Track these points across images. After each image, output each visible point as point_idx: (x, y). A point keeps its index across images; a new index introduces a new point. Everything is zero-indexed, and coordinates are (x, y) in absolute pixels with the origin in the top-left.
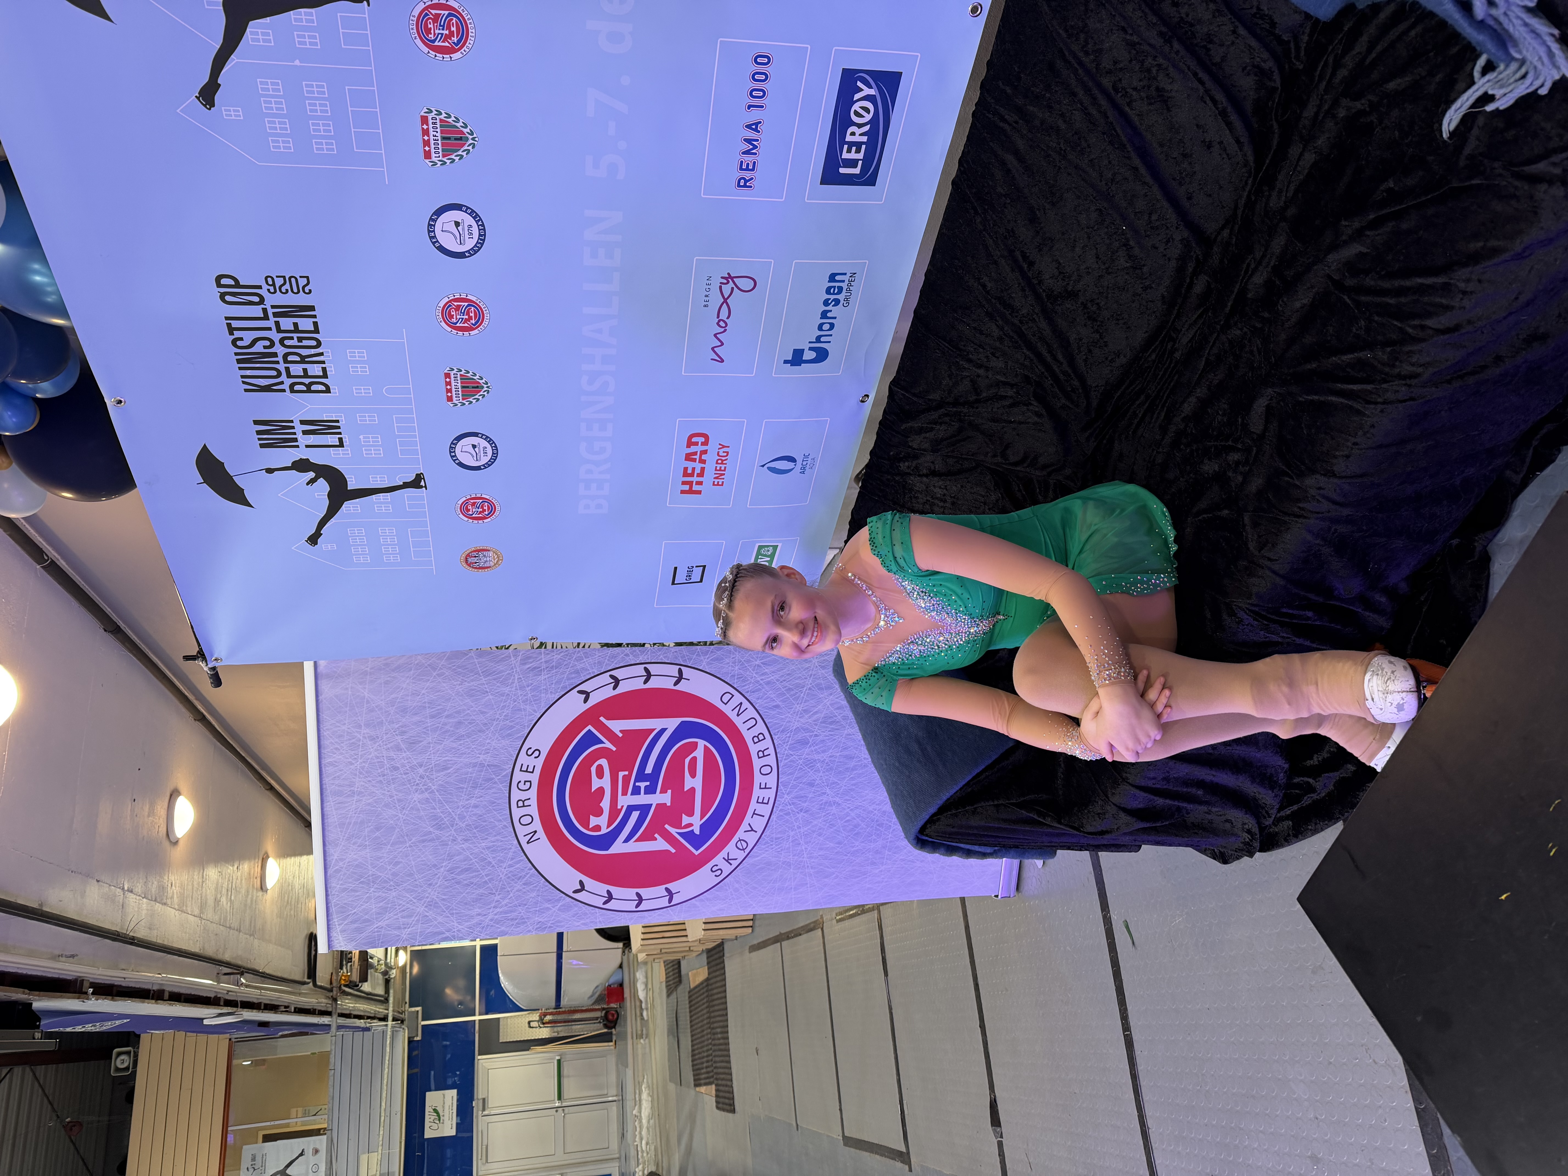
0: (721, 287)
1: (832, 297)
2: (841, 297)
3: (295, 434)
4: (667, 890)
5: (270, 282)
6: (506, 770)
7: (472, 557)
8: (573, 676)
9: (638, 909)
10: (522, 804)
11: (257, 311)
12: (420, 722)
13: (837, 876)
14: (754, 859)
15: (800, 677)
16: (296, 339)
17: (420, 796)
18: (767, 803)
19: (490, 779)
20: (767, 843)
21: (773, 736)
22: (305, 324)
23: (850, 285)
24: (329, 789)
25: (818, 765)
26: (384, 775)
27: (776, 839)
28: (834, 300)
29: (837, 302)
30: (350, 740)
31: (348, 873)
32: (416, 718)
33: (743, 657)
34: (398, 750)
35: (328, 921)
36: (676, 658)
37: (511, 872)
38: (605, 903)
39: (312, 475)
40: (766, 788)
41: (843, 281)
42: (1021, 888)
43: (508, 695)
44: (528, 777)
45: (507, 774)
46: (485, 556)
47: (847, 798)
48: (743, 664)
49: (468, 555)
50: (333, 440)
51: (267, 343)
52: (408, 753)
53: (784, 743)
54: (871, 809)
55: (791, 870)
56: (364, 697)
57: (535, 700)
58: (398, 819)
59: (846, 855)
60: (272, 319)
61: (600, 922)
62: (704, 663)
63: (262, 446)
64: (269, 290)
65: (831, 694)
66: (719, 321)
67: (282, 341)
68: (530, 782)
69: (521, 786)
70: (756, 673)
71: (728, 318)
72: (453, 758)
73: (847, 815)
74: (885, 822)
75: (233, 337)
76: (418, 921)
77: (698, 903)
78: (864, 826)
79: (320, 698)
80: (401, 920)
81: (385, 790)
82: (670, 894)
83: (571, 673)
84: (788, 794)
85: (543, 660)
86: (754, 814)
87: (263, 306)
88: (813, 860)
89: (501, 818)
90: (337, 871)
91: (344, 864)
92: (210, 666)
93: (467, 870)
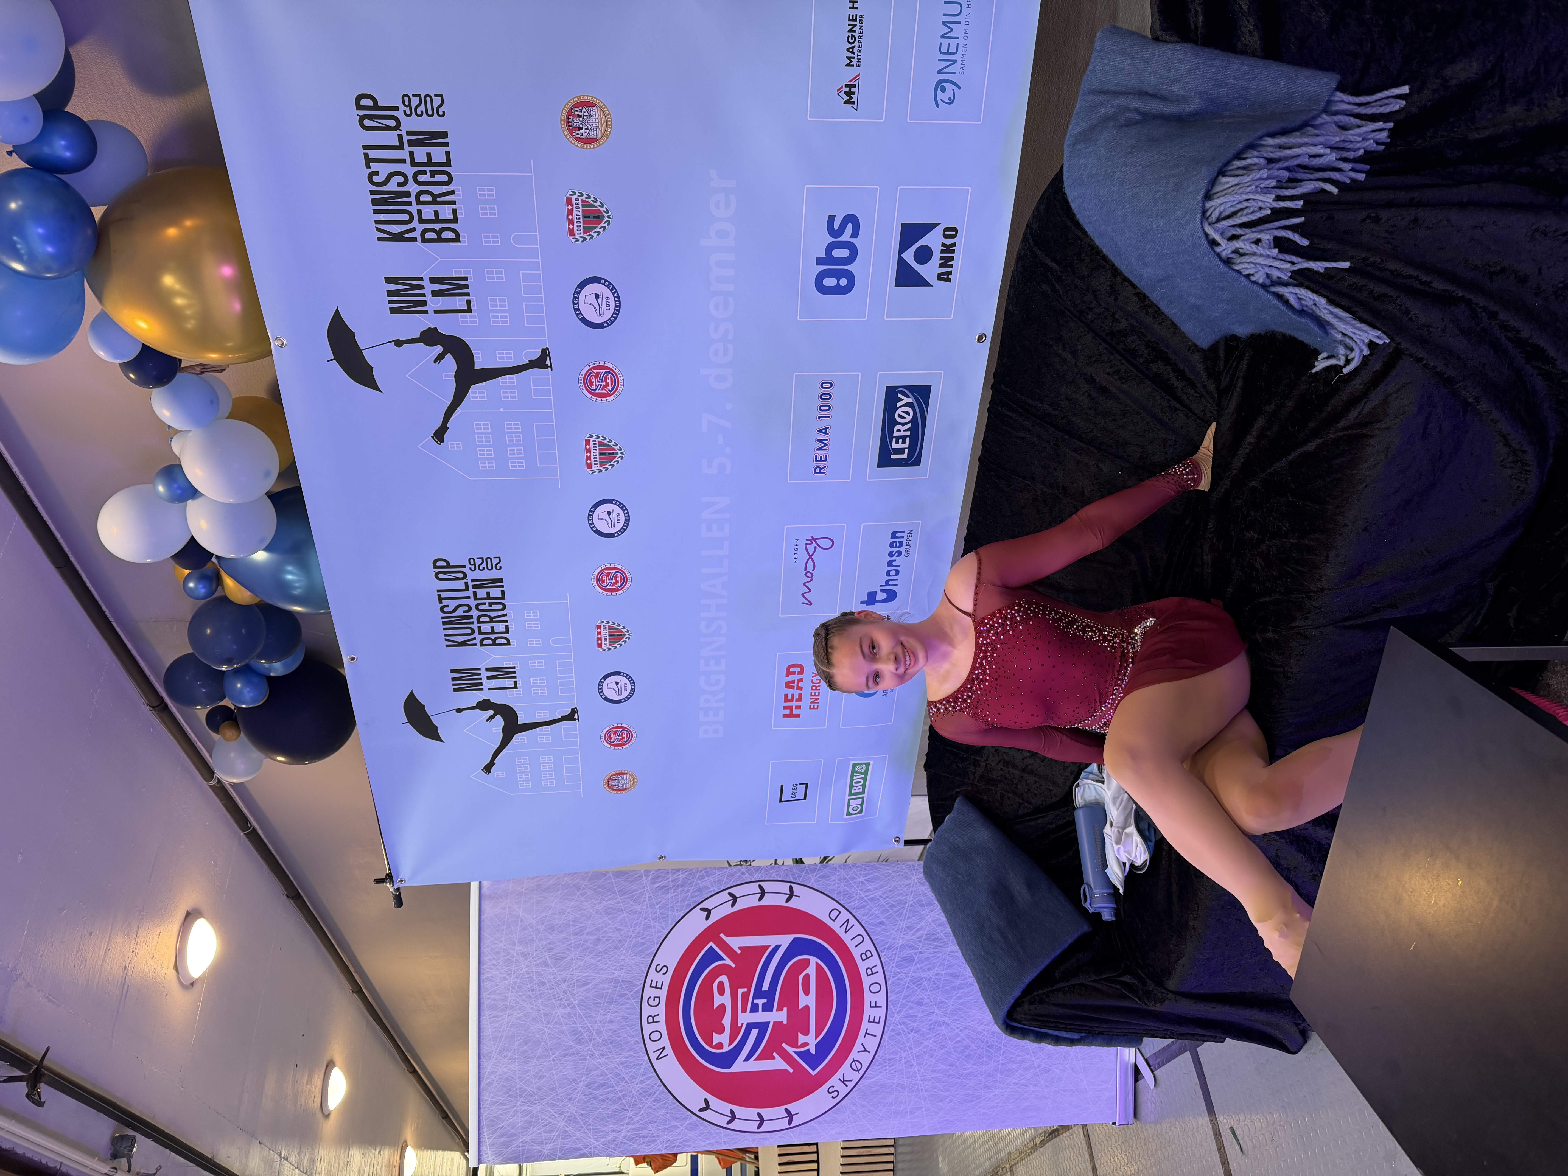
0: (806, 547)
1: (895, 550)
2: (903, 549)
3: (481, 679)
4: (787, 1110)
5: (472, 561)
6: (638, 986)
7: (613, 780)
8: (696, 894)
9: (760, 1130)
10: (652, 1019)
11: (461, 584)
12: (565, 939)
13: (951, 1100)
14: (869, 1081)
15: (901, 894)
16: (487, 604)
17: (563, 1011)
18: (879, 1023)
19: (623, 995)
20: (880, 1064)
21: (880, 953)
22: (495, 593)
23: (908, 540)
24: (486, 1003)
25: (925, 983)
26: (533, 991)
27: (889, 1060)
28: (897, 552)
29: (900, 553)
30: (505, 956)
31: (499, 1086)
32: (562, 936)
33: (847, 875)
34: (546, 966)
35: (479, 1134)
36: (787, 875)
37: (642, 1088)
38: (729, 1123)
39: (491, 712)
40: (876, 1007)
41: (903, 537)
42: (1138, 1116)
43: (640, 912)
44: (656, 992)
45: (638, 990)
46: (623, 779)
47: (955, 1017)
48: (848, 881)
49: (609, 779)
50: (509, 683)
51: (466, 608)
52: (554, 969)
53: (891, 960)
54: (979, 1029)
55: (906, 1093)
56: (519, 916)
57: (663, 918)
58: (544, 1033)
59: (959, 1078)
60: (471, 590)
61: (724, 1142)
62: (813, 881)
63: (455, 690)
64: (470, 568)
65: (932, 911)
66: (807, 573)
67: (477, 607)
68: (659, 998)
69: (651, 1002)
70: (861, 890)
71: (813, 570)
72: (592, 974)
73: (957, 1035)
74: (995, 1044)
75: (441, 605)
76: (558, 1136)
77: (817, 1126)
78: (975, 1048)
79: (483, 917)
80: (543, 1134)
81: (533, 1004)
82: (790, 1115)
83: (695, 891)
84: (898, 1013)
85: (670, 879)
86: (866, 1033)
87: (465, 581)
88: (926, 1083)
89: (633, 1034)
90: (490, 1084)
91: (495, 1077)
92: (396, 887)
93: (602, 1085)
